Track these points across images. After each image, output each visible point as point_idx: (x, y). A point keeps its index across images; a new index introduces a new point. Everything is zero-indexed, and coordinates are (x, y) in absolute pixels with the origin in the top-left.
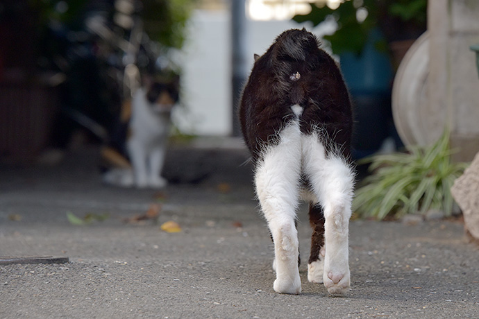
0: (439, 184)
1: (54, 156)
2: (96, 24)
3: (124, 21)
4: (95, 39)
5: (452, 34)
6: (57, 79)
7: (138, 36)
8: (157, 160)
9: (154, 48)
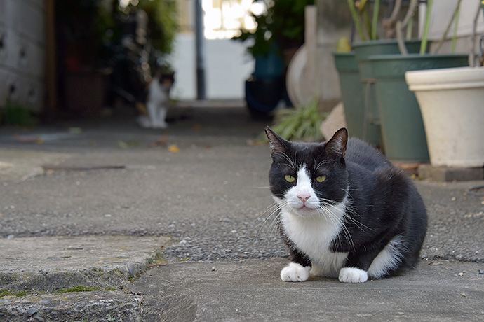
0: (313, 125)
1: (107, 111)
2: (127, 42)
3: (141, 40)
4: (126, 50)
5: (319, 46)
6: (108, 71)
7: (149, 48)
8: (163, 113)
9: (157, 54)
